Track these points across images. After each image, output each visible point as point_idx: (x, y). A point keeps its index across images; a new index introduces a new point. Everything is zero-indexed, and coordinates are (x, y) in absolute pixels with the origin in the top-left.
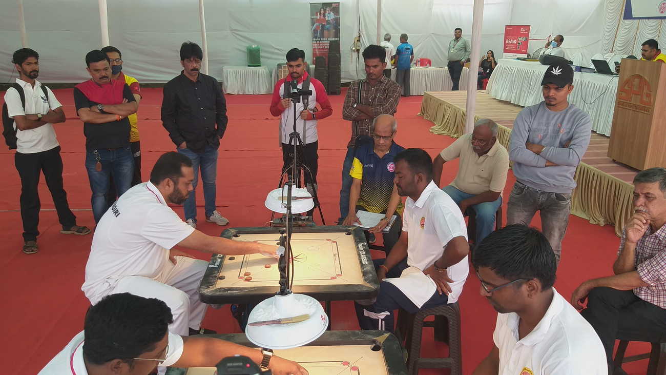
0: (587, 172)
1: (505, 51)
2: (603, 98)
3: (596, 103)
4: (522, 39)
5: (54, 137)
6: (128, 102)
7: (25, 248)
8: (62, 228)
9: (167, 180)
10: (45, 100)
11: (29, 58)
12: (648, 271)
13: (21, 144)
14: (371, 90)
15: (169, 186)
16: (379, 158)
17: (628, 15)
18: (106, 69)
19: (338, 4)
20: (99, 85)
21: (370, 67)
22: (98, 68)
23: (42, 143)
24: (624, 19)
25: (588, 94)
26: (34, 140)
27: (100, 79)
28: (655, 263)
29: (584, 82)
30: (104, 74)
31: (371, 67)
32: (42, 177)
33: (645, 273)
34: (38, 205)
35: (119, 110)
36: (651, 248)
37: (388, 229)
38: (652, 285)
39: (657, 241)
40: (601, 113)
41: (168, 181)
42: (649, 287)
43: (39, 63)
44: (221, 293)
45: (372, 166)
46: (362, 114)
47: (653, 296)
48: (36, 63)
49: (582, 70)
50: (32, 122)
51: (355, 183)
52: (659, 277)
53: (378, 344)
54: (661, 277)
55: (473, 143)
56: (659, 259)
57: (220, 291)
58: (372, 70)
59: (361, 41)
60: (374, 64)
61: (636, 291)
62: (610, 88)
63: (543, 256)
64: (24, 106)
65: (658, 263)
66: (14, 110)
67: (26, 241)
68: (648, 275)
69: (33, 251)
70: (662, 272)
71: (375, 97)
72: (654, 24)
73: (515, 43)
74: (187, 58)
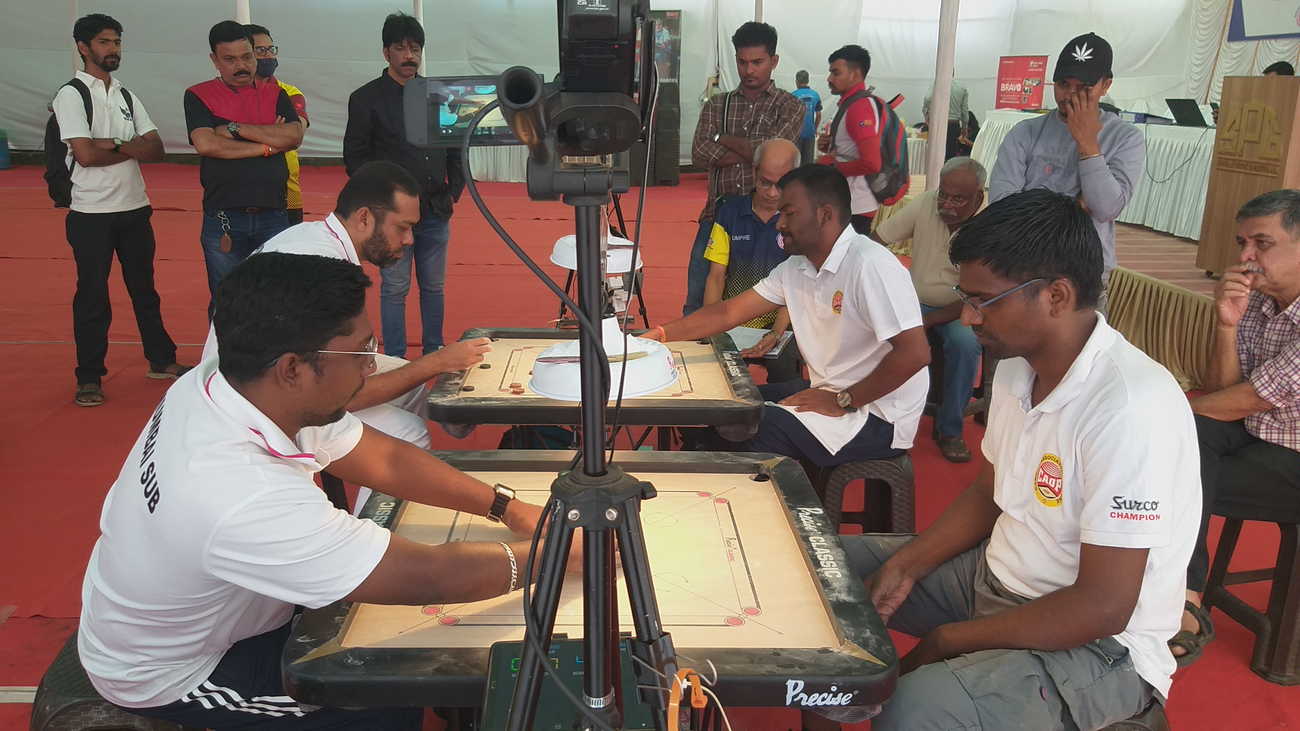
0: (1158, 292)
1: (999, 106)
2: (1188, 169)
3: (1176, 179)
4: (1032, 83)
5: (141, 187)
6: (286, 122)
7: (79, 396)
8: (149, 369)
9: (364, 208)
10: (127, 115)
11: (105, 31)
12: (1270, 376)
13: (79, 194)
14: (748, 110)
15: (366, 224)
16: (763, 223)
17: (1236, 32)
18: (246, 57)
19: (677, 14)
20: (230, 86)
21: (747, 63)
22: (233, 54)
23: (120, 197)
24: (1228, 41)
25: (1159, 161)
26: (106, 188)
27: (235, 75)
28: (1282, 362)
29: (1152, 143)
30: (243, 66)
31: (750, 64)
32: (116, 266)
33: (1264, 385)
34: (106, 315)
35: (269, 135)
36: (1277, 341)
37: (776, 352)
38: (1279, 405)
39: (1288, 328)
40: (1184, 196)
41: (365, 214)
42: (1273, 411)
43: (122, 43)
44: (468, 404)
45: (747, 237)
46: (729, 153)
47: (1281, 431)
48: (117, 42)
49: (1149, 120)
50: (104, 153)
51: (714, 270)
52: (1291, 387)
53: (764, 472)
54: (1295, 387)
55: (940, 207)
56: (1290, 354)
57: (466, 401)
58: (751, 69)
59: (720, 85)
60: (754, 58)
61: (1251, 425)
62: (1202, 149)
63: (1079, 233)
64: (90, 120)
65: (1289, 362)
66: (72, 128)
67: (81, 383)
68: (1270, 385)
69: (94, 401)
70: (1295, 377)
71: (756, 122)
72: (1287, 48)
73: (1019, 90)
74: (396, 42)
